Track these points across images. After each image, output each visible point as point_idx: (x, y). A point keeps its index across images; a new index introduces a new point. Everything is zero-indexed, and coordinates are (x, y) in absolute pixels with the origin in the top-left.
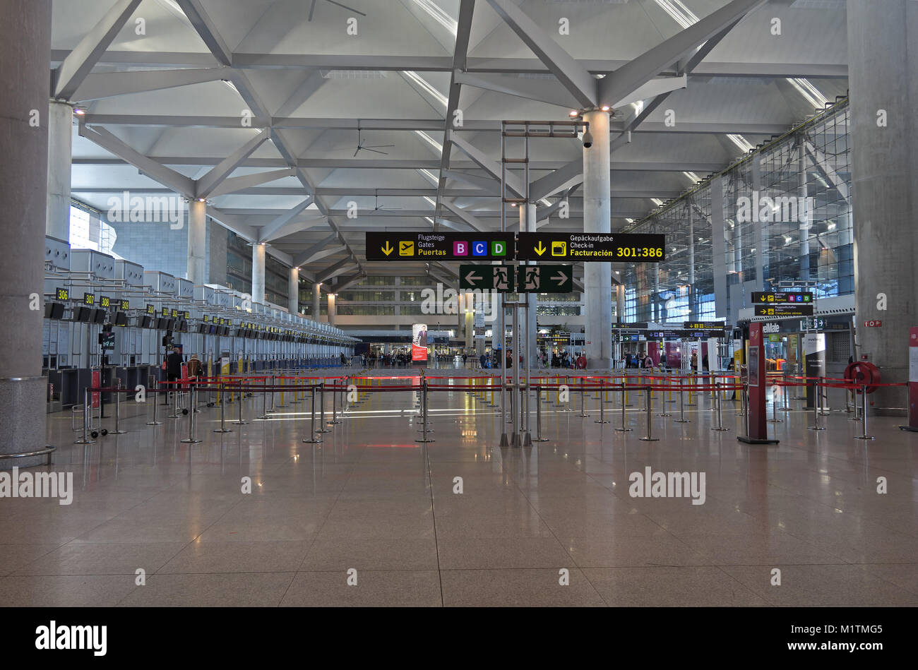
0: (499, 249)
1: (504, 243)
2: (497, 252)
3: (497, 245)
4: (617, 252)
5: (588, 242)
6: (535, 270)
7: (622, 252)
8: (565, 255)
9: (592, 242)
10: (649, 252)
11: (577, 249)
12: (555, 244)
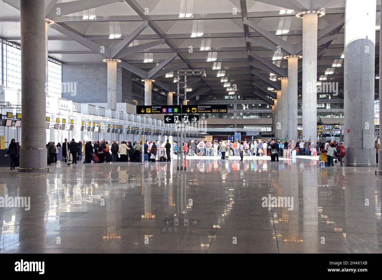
0: (176, 110)
1: (178, 108)
2: (175, 111)
3: (175, 109)
4: (212, 111)
5: (203, 108)
6: (187, 117)
7: (214, 111)
8: (196, 112)
9: (204, 108)
10: (222, 111)
11: (200, 110)
12: (193, 109)
